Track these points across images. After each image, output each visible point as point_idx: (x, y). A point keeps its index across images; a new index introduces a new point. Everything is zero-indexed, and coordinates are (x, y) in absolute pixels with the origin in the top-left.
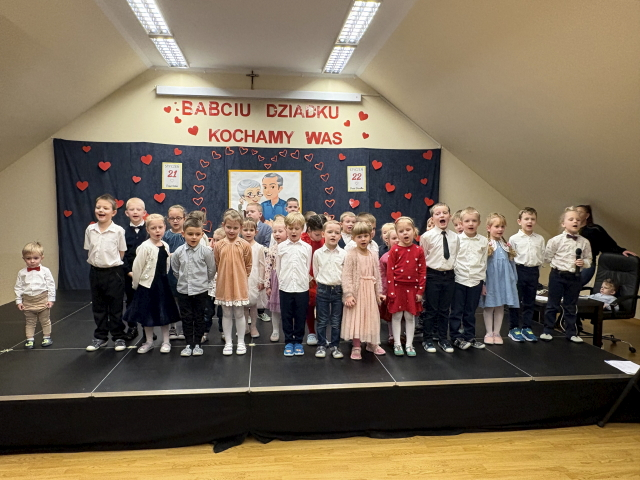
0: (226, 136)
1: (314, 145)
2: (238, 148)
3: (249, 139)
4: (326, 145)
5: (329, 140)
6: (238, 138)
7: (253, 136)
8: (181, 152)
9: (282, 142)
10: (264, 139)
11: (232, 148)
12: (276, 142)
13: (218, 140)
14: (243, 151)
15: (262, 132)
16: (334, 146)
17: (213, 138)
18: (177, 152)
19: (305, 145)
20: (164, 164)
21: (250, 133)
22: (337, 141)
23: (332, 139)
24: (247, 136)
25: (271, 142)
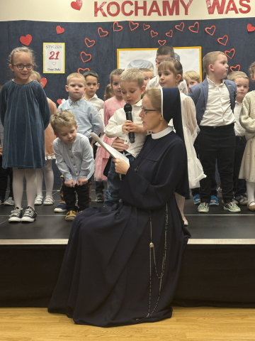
0: (113, 9)
1: (216, 16)
2: (127, 22)
3: (141, 12)
4: (232, 15)
5: (235, 9)
6: (127, 11)
7: (144, 8)
8: (63, 30)
9: (178, 13)
10: (158, 11)
11: (120, 23)
12: (171, 14)
13: (104, 15)
14: (133, 27)
15: (155, 3)
16: (240, 15)
17: (99, 12)
18: (59, 30)
19: (206, 16)
20: (45, 45)
21: (141, 4)
22: (245, 9)
23: (238, 6)
24: (137, 8)
25: (165, 14)
